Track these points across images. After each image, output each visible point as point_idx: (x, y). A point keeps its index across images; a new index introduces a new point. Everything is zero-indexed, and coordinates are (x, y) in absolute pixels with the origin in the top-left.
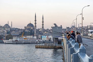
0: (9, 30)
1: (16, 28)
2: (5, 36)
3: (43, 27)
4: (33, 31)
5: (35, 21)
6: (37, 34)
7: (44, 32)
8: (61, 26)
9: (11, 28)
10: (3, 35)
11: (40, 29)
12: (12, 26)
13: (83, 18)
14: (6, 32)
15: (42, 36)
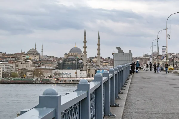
0: (38, 60)
1: (50, 56)
2: (28, 71)
3: (99, 54)
4: (81, 61)
5: (84, 42)
6: (88, 67)
7: (102, 63)
8: (130, 51)
9: (41, 55)
10: (25, 69)
11: (94, 58)
12: (42, 52)
13: (168, 37)
14: (32, 63)
15: (97, 70)
